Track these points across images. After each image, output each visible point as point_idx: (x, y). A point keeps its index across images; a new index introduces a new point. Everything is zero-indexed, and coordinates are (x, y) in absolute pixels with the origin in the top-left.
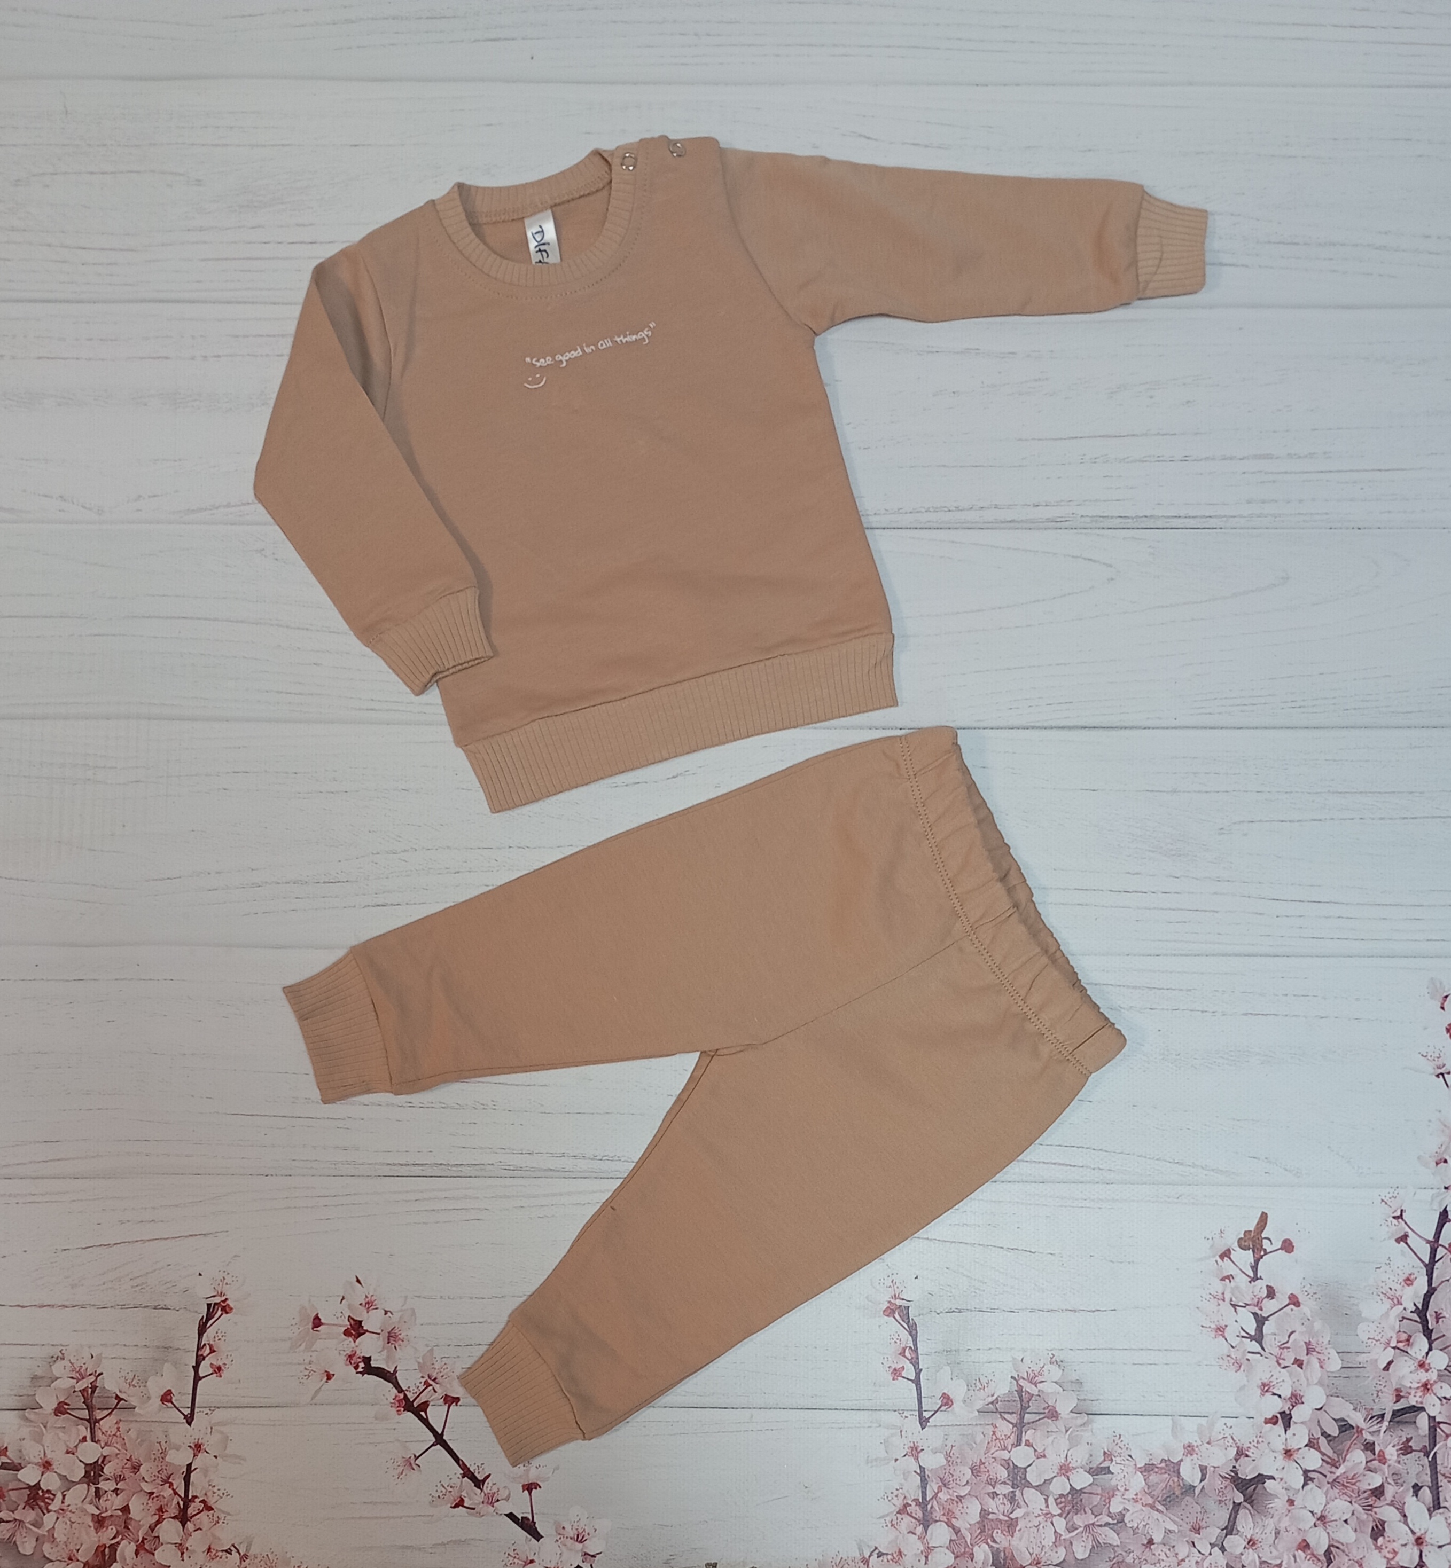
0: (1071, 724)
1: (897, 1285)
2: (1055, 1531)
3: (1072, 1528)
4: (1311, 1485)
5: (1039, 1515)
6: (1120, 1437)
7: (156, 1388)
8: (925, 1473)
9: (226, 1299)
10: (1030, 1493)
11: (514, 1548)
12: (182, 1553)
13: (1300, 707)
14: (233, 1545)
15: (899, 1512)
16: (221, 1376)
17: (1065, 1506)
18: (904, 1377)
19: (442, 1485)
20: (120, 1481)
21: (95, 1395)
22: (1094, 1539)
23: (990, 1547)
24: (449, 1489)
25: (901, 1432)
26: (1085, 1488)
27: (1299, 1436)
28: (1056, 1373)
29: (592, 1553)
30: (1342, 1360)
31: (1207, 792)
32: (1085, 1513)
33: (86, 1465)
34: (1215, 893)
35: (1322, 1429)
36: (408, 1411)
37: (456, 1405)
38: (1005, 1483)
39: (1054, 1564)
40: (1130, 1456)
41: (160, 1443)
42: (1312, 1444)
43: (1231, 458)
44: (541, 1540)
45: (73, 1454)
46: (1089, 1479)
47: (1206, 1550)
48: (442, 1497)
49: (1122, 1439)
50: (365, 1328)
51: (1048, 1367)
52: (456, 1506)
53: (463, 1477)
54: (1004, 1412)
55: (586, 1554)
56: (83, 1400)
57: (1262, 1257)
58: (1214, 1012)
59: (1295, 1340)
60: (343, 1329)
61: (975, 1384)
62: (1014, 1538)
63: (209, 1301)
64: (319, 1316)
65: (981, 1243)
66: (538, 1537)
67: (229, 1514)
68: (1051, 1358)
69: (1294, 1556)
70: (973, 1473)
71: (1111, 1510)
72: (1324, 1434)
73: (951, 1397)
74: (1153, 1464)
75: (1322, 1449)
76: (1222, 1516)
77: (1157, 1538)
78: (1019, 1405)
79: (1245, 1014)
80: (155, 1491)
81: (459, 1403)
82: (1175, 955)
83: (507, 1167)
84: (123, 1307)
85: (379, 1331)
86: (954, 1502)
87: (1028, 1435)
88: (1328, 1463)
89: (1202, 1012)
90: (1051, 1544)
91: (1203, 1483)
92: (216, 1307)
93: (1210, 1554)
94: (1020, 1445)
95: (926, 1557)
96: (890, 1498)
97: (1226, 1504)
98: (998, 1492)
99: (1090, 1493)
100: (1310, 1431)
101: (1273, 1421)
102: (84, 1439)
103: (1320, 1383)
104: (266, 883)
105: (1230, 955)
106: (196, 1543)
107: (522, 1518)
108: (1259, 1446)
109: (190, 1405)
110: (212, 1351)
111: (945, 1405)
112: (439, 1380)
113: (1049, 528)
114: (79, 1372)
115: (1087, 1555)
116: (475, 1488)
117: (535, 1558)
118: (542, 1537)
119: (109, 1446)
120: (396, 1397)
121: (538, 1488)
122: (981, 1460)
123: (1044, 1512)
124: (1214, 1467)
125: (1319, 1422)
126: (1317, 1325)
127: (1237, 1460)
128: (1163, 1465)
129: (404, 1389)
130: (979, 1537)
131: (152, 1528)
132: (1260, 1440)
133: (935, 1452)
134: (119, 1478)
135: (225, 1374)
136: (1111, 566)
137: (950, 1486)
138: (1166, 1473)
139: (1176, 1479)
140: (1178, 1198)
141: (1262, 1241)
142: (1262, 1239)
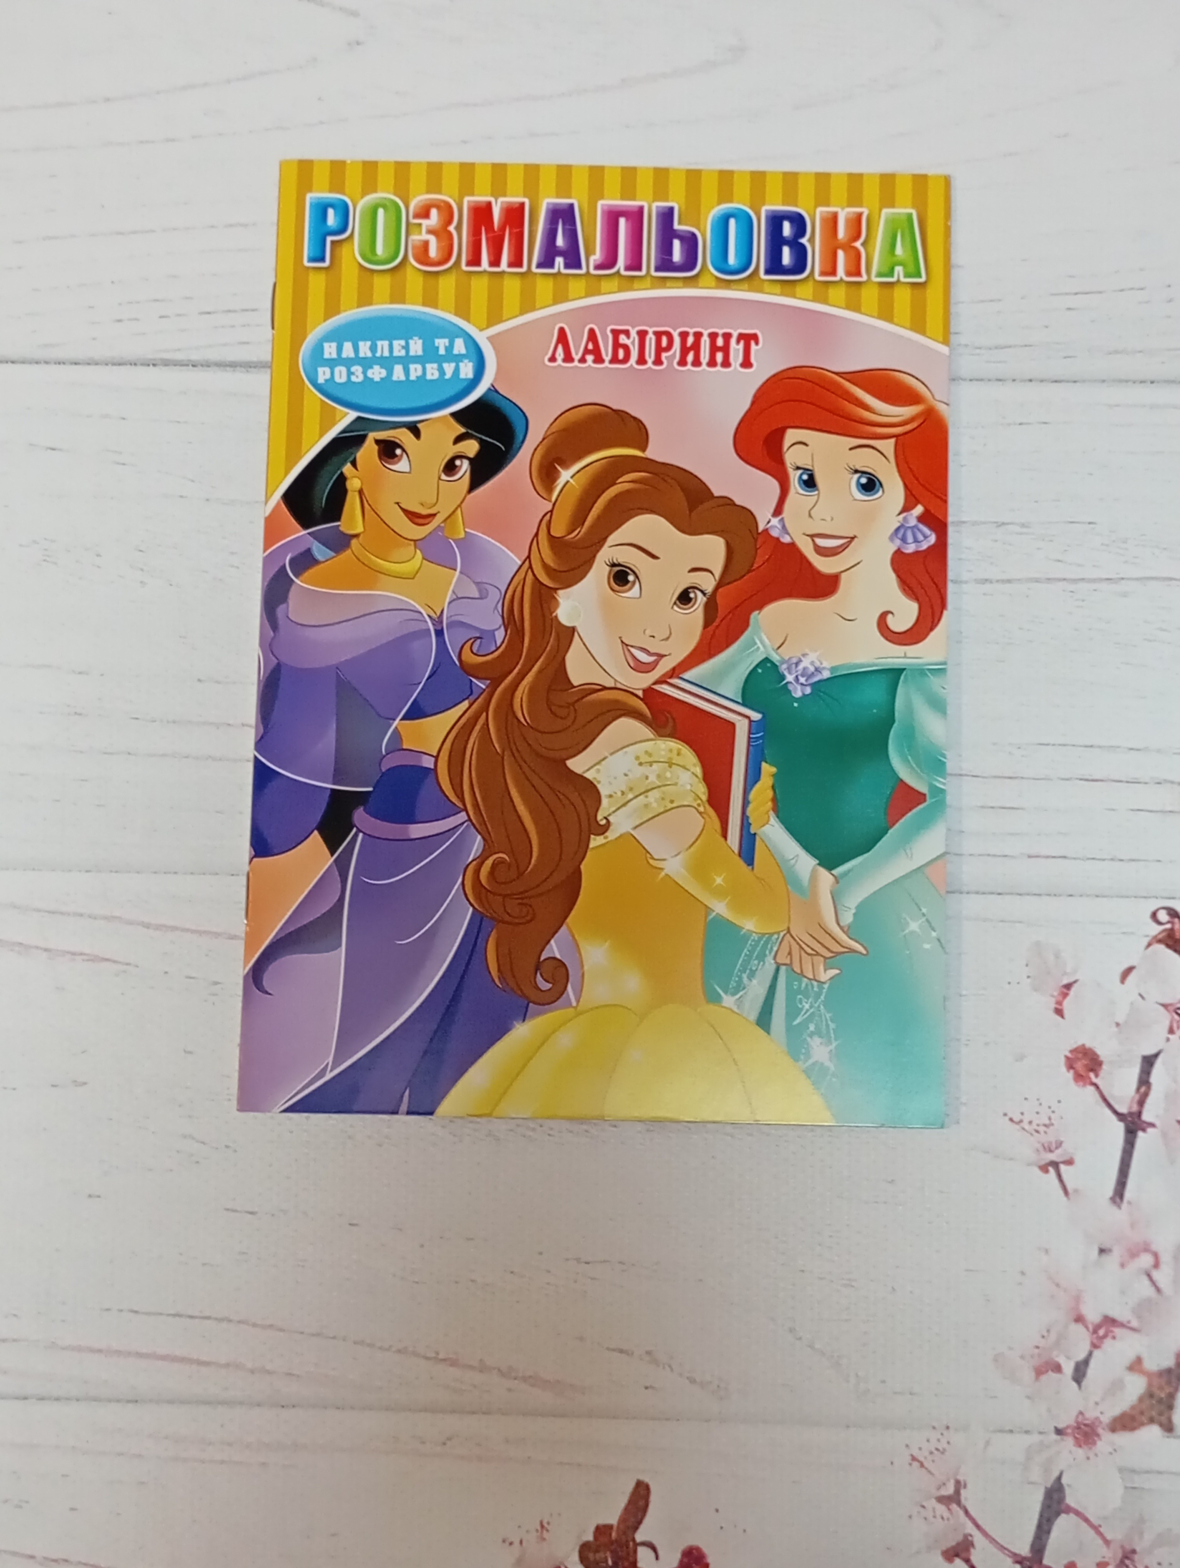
140: (444, 1444)
141: (635, 1552)
142: (636, 1545)
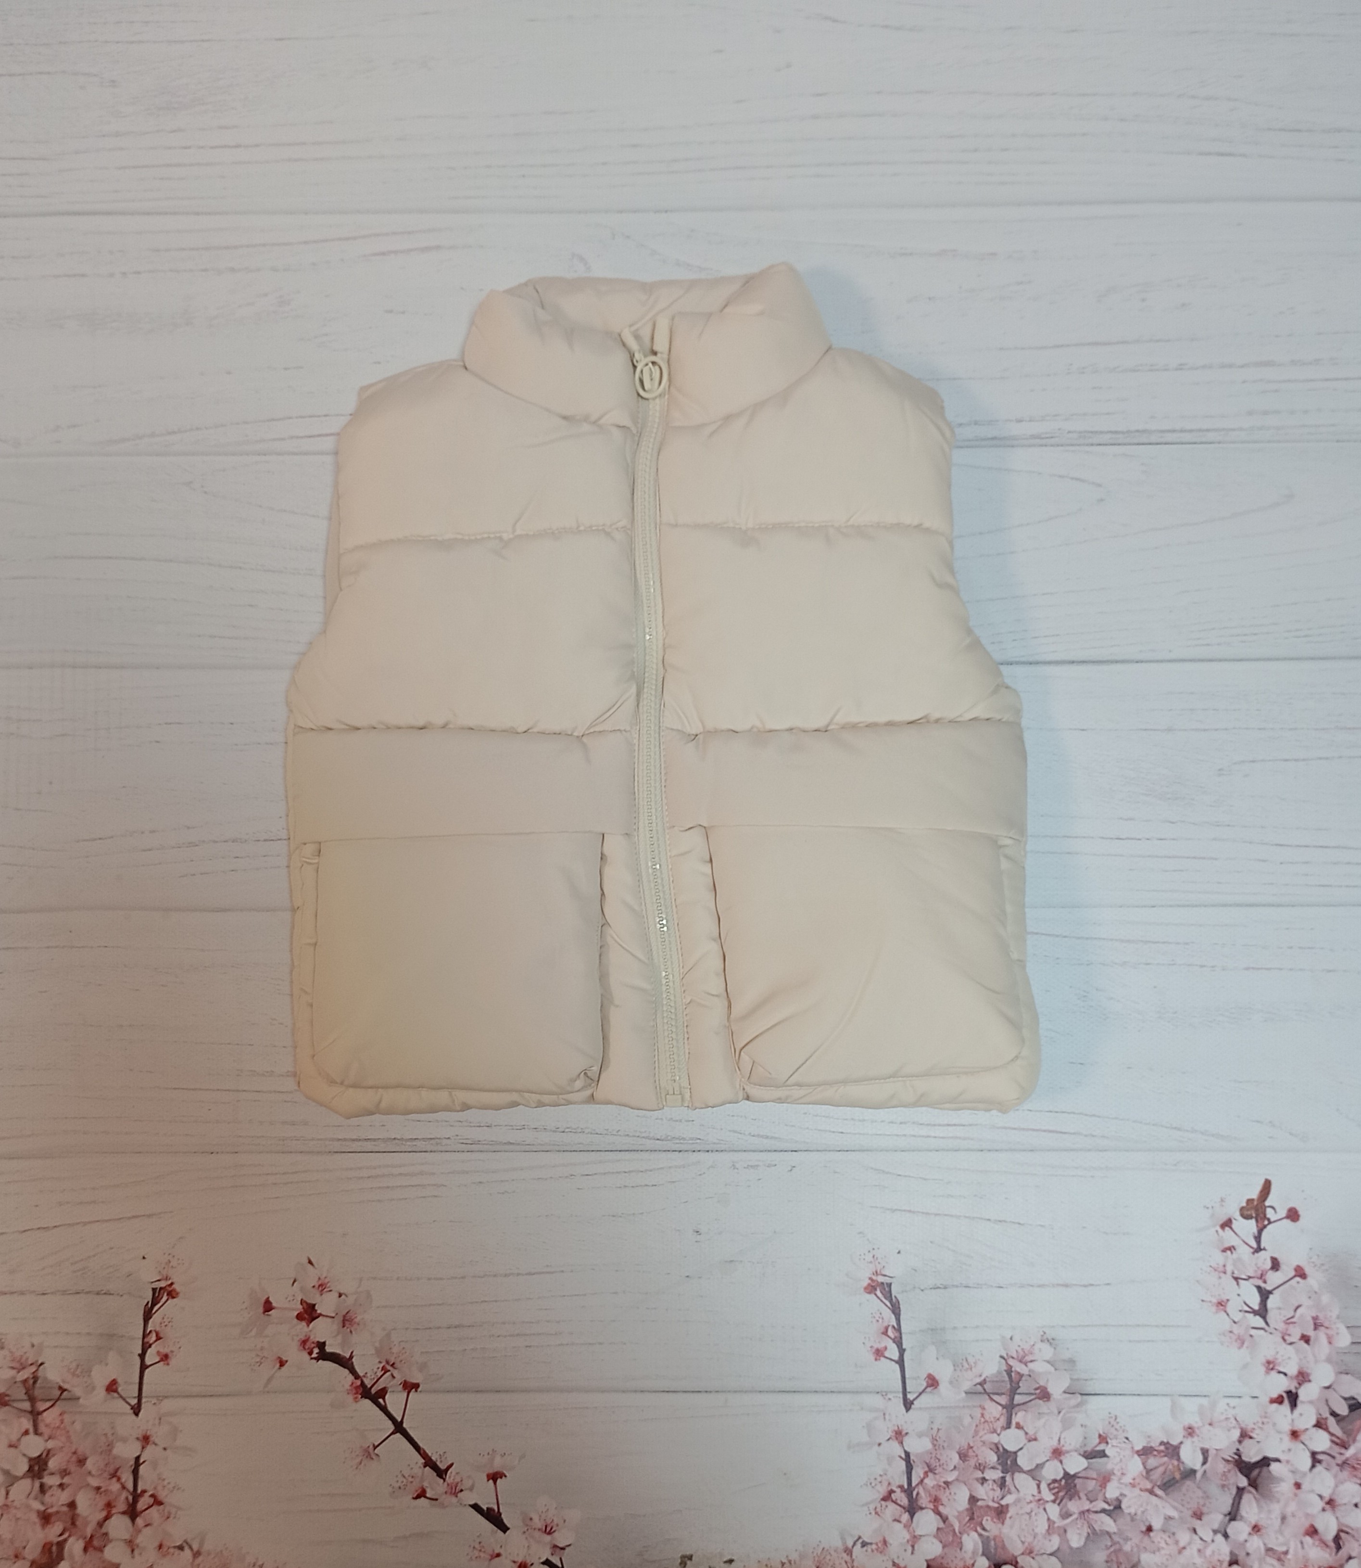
0: (1059, 659)
1: (879, 1260)
2: (1049, 1519)
3: (1066, 1515)
4: (1319, 1468)
5: (1031, 1502)
6: (1116, 1419)
7: (101, 1378)
8: (909, 1458)
9: (172, 1284)
10: (1021, 1479)
11: (478, 1541)
12: (133, 1551)
13: (1306, 636)
14: (186, 1541)
15: (884, 1499)
16: (168, 1364)
17: (1058, 1492)
18: (887, 1358)
19: (404, 1477)
20: (66, 1475)
21: (38, 1385)
22: (1090, 1526)
23: (980, 1535)
24: (410, 1479)
25: (884, 1414)
26: (1079, 1473)
27: (1306, 1415)
28: (1047, 1352)
29: (561, 1545)
30: (1352, 1335)
31: (1205, 730)
32: (1080, 1498)
33: (31, 1459)
34: (1215, 839)
35: (1330, 1408)
36: (366, 1398)
37: (416, 1391)
38: (993, 1468)
39: (1048, 1552)
40: (1127, 1438)
41: (106, 1435)
42: (1319, 1425)
43: (1231, 366)
44: (508, 1532)
45: (16, 1447)
46: (1083, 1463)
47: (1207, 1535)
48: (402, 1487)
49: (1118, 1420)
50: (319, 1312)
51: (1040, 1345)
52: (418, 1497)
53: (425, 1467)
54: (991, 1393)
55: (555, 1546)
56: (24, 1391)
57: (1265, 1227)
58: (1213, 967)
59: (1302, 1316)
60: (296, 1313)
61: (961, 1364)
62: (1005, 1525)
63: (155, 1285)
64: (271, 1299)
65: (967, 1215)
66: (504, 1529)
67: (179, 1508)
68: (1042, 1336)
69: (1302, 1543)
70: (960, 1458)
71: (1108, 1496)
72: (1334, 1414)
73: (937, 1377)
74: (1151, 1447)
75: (1331, 1430)
76: (1225, 1501)
77: (1157, 1524)
78: (1009, 1386)
79: (1247, 969)
80: (101, 1485)
81: (419, 1389)
82: (1171, 906)
83: (465, 1141)
84: (64, 1293)
85: (333, 1315)
86: (942, 1488)
87: (1018, 1417)
88: (1337, 1444)
89: (1202, 966)
90: (1044, 1531)
91: (1205, 1467)
92: (162, 1291)
93: (1213, 1541)
94: (1008, 1426)
95: (913, 1547)
96: (873, 1485)
97: (1229, 1489)
98: (987, 1478)
99: (1087, 1478)
100: (1318, 1410)
101: (1279, 1400)
102: (26, 1433)
103: (1329, 1360)
104: (204, 841)
105: (1231, 905)
106: (147, 1539)
107: (488, 1508)
108: (1265, 1427)
109: (137, 1395)
110: (158, 1338)
111: (930, 1387)
112: (397, 1365)
113: (1034, 446)
114: (19, 1361)
115: (1082, 1543)
116: (438, 1478)
117: (502, 1551)
118: (508, 1529)
119: (53, 1439)
120: (352, 1384)
121: (504, 1478)
122: (969, 1444)
123: (1037, 1498)
124: (1217, 1450)
125: (1327, 1401)
126: (1325, 1298)
127: (1240, 1442)
128: (1162, 1448)
129: (361, 1374)
130: (968, 1524)
131: (101, 1524)
132: (1265, 1420)
133: (920, 1435)
134: (65, 1473)
135: (173, 1361)
136: (1100, 485)
137: (936, 1472)
138: (1165, 1456)
139: (1176, 1463)
140: (1175, 1165)
141: (1265, 1210)
142: (1266, 1207)
